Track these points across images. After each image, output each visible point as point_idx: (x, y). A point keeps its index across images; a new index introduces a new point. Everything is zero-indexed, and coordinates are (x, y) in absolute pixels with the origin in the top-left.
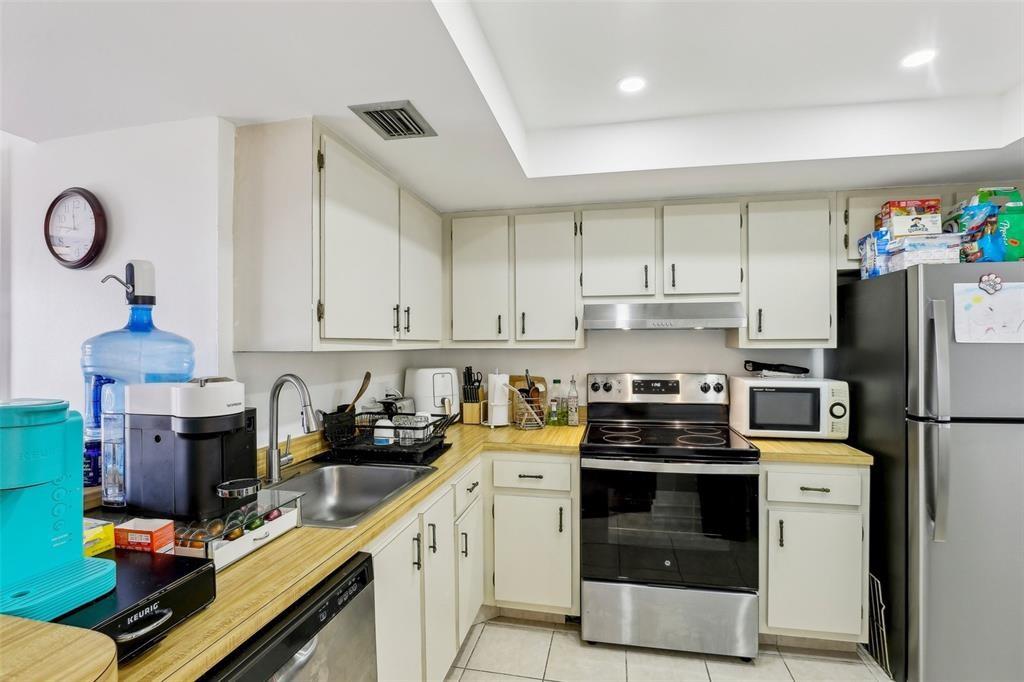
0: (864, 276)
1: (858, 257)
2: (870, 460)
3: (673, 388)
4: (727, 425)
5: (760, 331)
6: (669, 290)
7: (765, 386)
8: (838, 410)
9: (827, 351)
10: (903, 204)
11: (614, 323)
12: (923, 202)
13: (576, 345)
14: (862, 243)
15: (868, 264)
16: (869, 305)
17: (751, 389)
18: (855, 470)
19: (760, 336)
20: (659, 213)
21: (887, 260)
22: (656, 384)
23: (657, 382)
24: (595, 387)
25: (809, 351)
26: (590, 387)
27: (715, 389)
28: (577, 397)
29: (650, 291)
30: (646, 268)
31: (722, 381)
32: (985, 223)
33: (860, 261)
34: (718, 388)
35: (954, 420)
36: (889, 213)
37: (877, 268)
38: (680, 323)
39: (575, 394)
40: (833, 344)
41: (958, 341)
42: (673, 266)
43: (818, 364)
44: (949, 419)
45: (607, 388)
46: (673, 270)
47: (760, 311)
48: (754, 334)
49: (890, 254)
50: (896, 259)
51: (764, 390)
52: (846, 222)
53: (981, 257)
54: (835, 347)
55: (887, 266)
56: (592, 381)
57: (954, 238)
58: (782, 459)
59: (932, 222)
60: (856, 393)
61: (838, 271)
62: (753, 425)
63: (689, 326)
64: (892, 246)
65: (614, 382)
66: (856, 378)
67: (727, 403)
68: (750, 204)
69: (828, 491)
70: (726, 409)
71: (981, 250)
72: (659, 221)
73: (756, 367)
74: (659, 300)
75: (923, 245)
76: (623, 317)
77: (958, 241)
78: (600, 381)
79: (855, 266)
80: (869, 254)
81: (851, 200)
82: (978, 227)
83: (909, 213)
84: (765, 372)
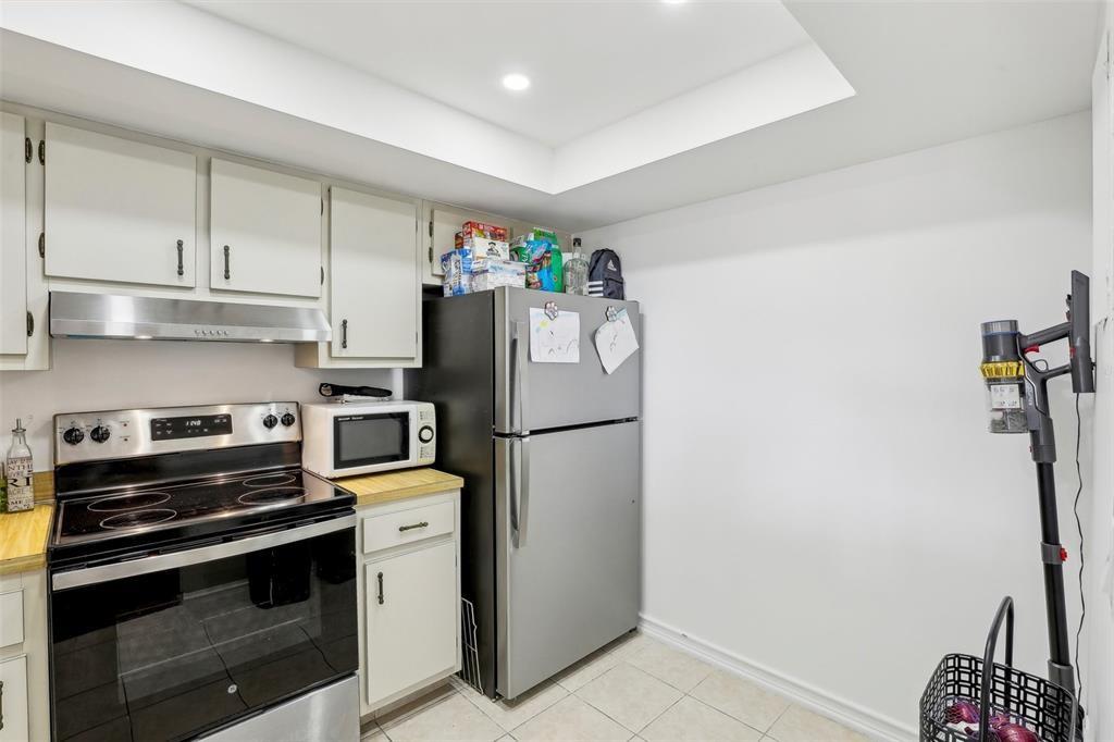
0: (447, 293)
1: (441, 273)
2: (459, 482)
3: (223, 425)
4: (300, 467)
5: (345, 347)
6: (222, 284)
7: (351, 414)
8: (426, 434)
9: (406, 371)
10: (481, 227)
11: (102, 326)
12: (496, 229)
13: (29, 364)
14: (446, 259)
15: (451, 281)
16: (454, 324)
17: (336, 419)
18: (447, 497)
19: (344, 353)
20: (203, 167)
21: (471, 280)
22: (193, 423)
23: (196, 418)
24: (73, 437)
25: (388, 371)
26: (60, 436)
27: (283, 422)
28: (30, 458)
29: (187, 280)
30: (180, 244)
31: (293, 410)
32: (543, 257)
33: (443, 277)
34: (288, 421)
35: (533, 433)
36: (470, 233)
37: (462, 286)
38: (240, 332)
39: (23, 452)
40: (418, 364)
41: (533, 360)
42: (226, 249)
43: (398, 385)
44: (528, 433)
45: (100, 435)
46: (227, 255)
47: (345, 322)
48: (337, 350)
49: (473, 274)
50: (479, 278)
51: (351, 418)
52: (431, 235)
53: (541, 286)
54: (420, 366)
55: (471, 285)
56: (64, 426)
57: (520, 267)
58: (380, 499)
59: (502, 248)
60: (442, 414)
61: (423, 285)
62: (338, 464)
63: (254, 337)
64: (476, 266)
65: (113, 425)
66: (441, 398)
67: (298, 439)
68: (333, 189)
69: (425, 525)
70: (298, 447)
71: (540, 281)
72: (202, 179)
73: (335, 391)
74: (201, 295)
75: (501, 269)
76: (120, 316)
77: (524, 271)
78: (84, 425)
79: (437, 282)
80: (454, 271)
81: (436, 211)
82: (538, 260)
83: (485, 237)
84: (346, 397)
